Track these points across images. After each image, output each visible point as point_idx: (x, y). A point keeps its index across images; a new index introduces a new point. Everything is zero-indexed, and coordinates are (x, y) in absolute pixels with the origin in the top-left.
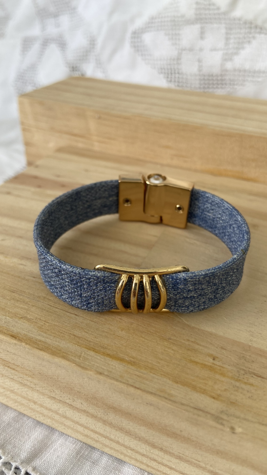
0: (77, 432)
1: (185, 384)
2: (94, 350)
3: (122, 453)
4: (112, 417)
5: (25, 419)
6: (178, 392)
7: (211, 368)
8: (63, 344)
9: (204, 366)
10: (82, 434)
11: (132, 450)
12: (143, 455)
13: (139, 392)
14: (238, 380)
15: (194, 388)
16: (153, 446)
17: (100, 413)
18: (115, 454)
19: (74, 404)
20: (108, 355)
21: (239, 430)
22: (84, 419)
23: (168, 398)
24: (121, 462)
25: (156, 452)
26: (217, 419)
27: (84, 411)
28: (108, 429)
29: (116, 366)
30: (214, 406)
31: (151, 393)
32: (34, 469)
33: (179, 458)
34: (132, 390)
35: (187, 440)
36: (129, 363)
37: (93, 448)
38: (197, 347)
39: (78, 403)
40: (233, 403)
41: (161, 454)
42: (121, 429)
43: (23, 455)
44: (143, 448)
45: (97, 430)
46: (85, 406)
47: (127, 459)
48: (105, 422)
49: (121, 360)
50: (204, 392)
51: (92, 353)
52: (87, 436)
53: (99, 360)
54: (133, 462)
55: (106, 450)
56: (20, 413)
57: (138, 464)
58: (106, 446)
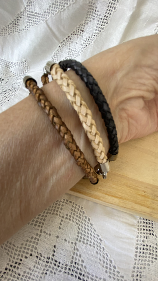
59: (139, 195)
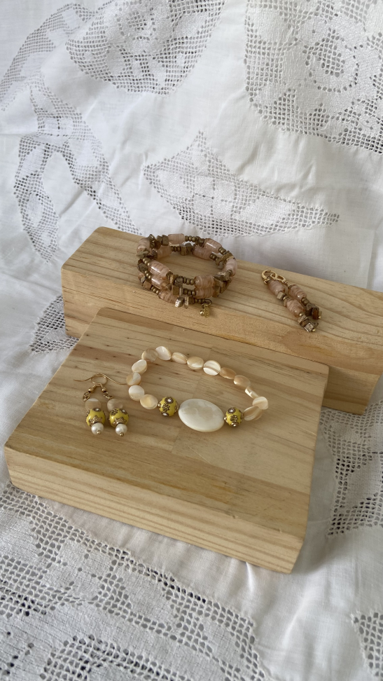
0: (150, 526)
1: (211, 497)
2: (164, 484)
3: (176, 535)
4: (173, 516)
5: (114, 522)
6: (209, 502)
7: (224, 489)
8: (147, 482)
9: (221, 488)
10: (152, 527)
11: (183, 532)
12: (189, 534)
13: (189, 503)
14: (237, 493)
15: (216, 499)
16: (195, 529)
17: (166, 515)
18: (172, 536)
19: (151, 511)
20: (171, 486)
21: (237, 517)
22: (156, 519)
23: (203, 505)
24: (175, 540)
25: (197, 532)
26: (227, 513)
27: (157, 515)
28: (170, 522)
29: (177, 492)
30: (225, 507)
31: (195, 503)
32: (128, 549)
33: (209, 533)
34: (186, 503)
35: (212, 523)
36: (183, 489)
37: (159, 534)
38: (217, 477)
39: (154, 511)
40: (234, 505)
41: (199, 532)
42: (178, 522)
43: (120, 543)
44: (189, 530)
45: (163, 524)
46: (158, 512)
47: (179, 538)
48: (168, 519)
49: (179, 488)
50: (220, 501)
51: (163, 486)
52: (156, 528)
53: (167, 489)
54: (182, 539)
55: (167, 535)
56: (111, 519)
57: (185, 540)
58: (167, 532)
59: (216, 486)
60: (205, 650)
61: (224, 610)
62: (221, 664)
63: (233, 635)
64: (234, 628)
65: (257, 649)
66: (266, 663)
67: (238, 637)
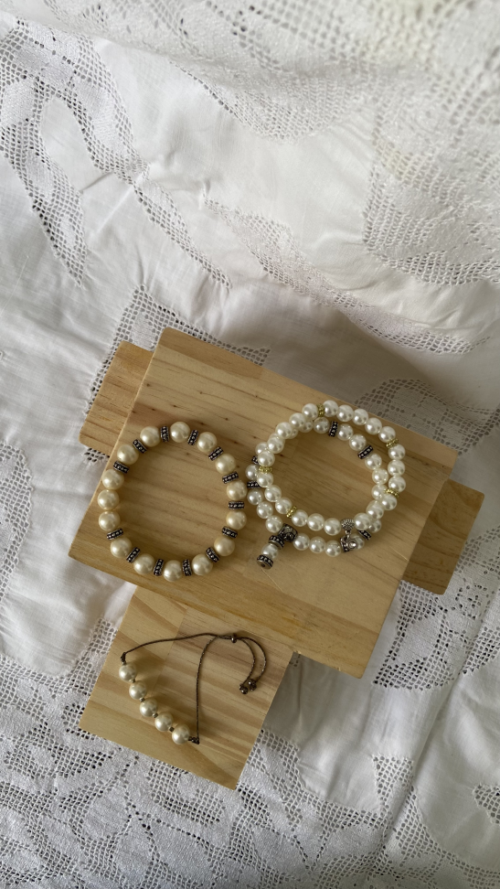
60: (261, 767)
61: (277, 738)
62: (271, 777)
63: (282, 757)
64: (283, 752)
65: (298, 767)
66: (303, 777)
67: (286, 759)
